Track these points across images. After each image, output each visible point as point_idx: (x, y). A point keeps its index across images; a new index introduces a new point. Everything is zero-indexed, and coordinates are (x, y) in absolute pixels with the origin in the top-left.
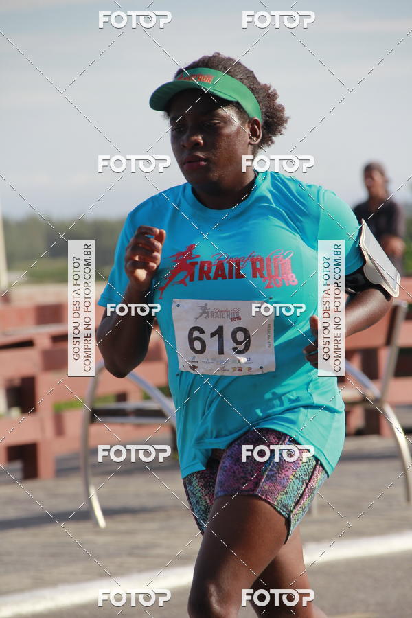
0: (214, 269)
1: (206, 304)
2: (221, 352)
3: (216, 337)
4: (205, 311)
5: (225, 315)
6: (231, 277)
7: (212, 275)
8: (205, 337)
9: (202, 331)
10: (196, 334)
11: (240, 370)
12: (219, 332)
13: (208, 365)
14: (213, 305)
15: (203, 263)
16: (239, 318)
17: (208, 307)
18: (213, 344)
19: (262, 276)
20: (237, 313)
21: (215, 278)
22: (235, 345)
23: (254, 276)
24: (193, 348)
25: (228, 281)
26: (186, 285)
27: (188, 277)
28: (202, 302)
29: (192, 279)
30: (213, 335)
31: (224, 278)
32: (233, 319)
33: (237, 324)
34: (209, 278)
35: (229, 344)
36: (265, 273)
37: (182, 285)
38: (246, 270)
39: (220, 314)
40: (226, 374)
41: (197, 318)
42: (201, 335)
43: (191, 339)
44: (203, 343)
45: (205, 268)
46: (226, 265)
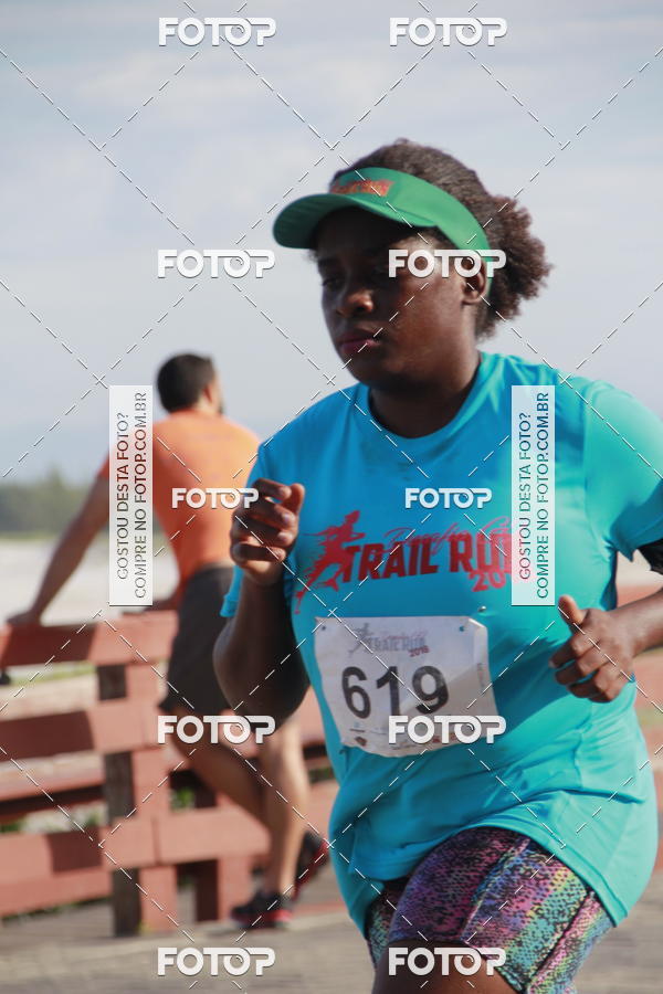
0: (385, 557)
1: (367, 625)
2: (396, 712)
3: (387, 687)
4: (364, 638)
5: (400, 645)
6: (413, 572)
8: (369, 685)
9: (362, 676)
10: (353, 681)
12: (389, 679)
13: (378, 739)
14: (380, 626)
15: (368, 548)
16: (425, 649)
17: (370, 629)
19: (468, 568)
20: (422, 640)
21: (387, 575)
22: (421, 702)
23: (454, 568)
24: (352, 707)
25: (408, 578)
26: (336, 588)
27: (342, 575)
28: (360, 622)
29: (347, 579)
30: (380, 683)
32: (414, 652)
34: (375, 576)
35: (409, 699)
36: (474, 562)
38: (441, 556)
39: (389, 644)
41: (351, 652)
42: (361, 684)
43: (348, 692)
44: (366, 697)
45: (372, 558)
46: (407, 550)
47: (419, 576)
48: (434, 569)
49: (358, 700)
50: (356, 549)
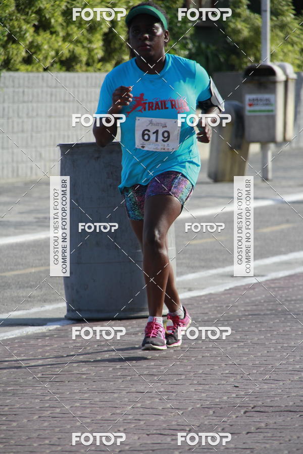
0: (154, 105)
1: (152, 120)
2: (157, 141)
3: (155, 134)
4: (151, 123)
5: (160, 125)
6: (162, 109)
7: (154, 108)
9: (149, 131)
10: (146, 132)
11: (164, 149)
12: (157, 132)
13: (150, 147)
14: (155, 120)
15: (149, 103)
16: (166, 127)
19: (175, 108)
20: (165, 124)
21: (155, 109)
22: (163, 138)
23: (172, 108)
24: (144, 139)
25: (161, 110)
26: (142, 112)
27: (143, 109)
28: (150, 119)
29: (145, 110)
31: (159, 109)
32: (163, 127)
33: (165, 129)
34: (152, 110)
35: (160, 137)
36: (177, 106)
37: (140, 112)
38: (169, 105)
39: (158, 124)
40: (157, 151)
41: (147, 126)
42: (149, 133)
43: (143, 135)
44: (149, 136)
45: (151, 105)
46: (160, 103)
47: (164, 110)
48: (167, 108)
49: (146, 137)
50: (146, 103)
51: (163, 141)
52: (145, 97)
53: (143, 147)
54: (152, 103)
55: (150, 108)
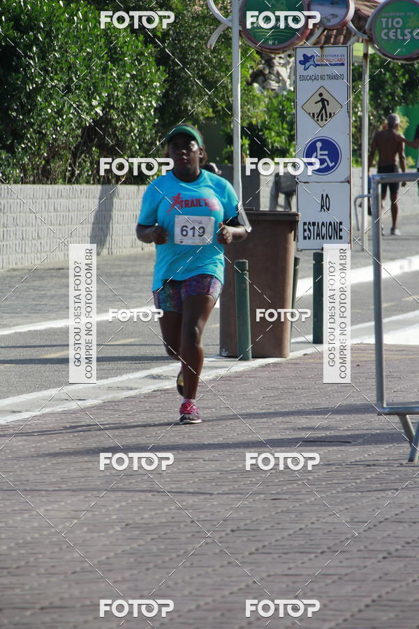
0: (190, 203)
2: (194, 236)
3: (192, 231)
5: (196, 222)
7: (190, 205)
9: (187, 227)
10: (185, 228)
11: (201, 243)
12: (193, 228)
13: (188, 241)
14: (191, 217)
15: (186, 201)
16: (201, 223)
18: (190, 233)
21: (191, 207)
23: (206, 206)
24: (182, 234)
25: (196, 207)
29: (182, 207)
30: (191, 229)
31: (194, 206)
32: (199, 224)
33: (201, 225)
34: (189, 207)
35: (197, 233)
38: (202, 203)
39: (194, 221)
41: (185, 222)
43: (182, 231)
44: (187, 232)
45: (187, 203)
46: (195, 202)
47: (198, 207)
48: (202, 206)
49: (184, 233)
50: (182, 201)
51: (200, 236)
52: (181, 196)
53: (181, 242)
54: (188, 201)
55: (187, 205)
